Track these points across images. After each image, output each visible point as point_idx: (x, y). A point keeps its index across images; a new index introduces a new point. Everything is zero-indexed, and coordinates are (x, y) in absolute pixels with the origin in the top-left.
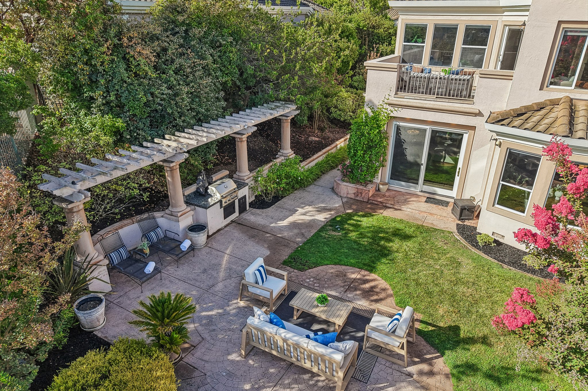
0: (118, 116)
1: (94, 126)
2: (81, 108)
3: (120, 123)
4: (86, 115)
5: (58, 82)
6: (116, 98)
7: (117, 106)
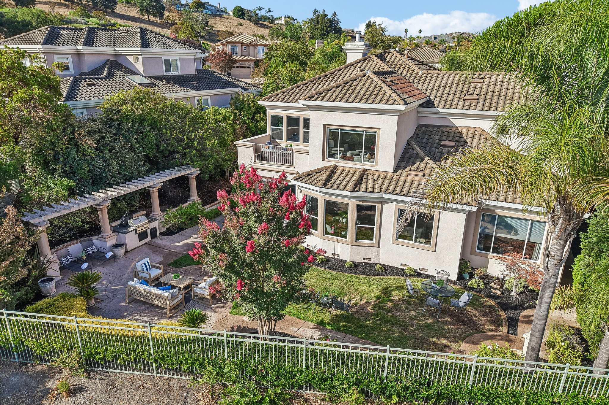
0: (71, 179)
1: (56, 185)
2: (48, 175)
3: (72, 183)
4: (51, 178)
5: (35, 160)
6: (70, 168)
7: (71, 173)
